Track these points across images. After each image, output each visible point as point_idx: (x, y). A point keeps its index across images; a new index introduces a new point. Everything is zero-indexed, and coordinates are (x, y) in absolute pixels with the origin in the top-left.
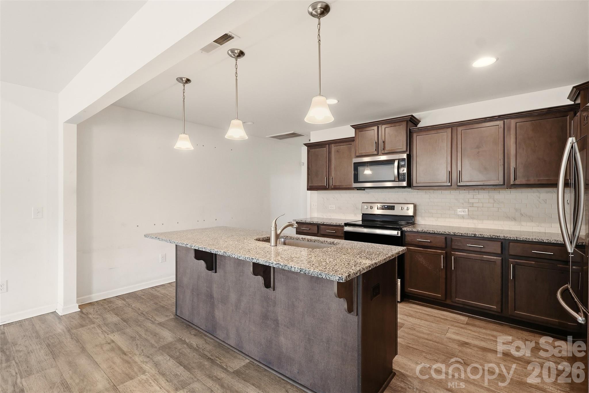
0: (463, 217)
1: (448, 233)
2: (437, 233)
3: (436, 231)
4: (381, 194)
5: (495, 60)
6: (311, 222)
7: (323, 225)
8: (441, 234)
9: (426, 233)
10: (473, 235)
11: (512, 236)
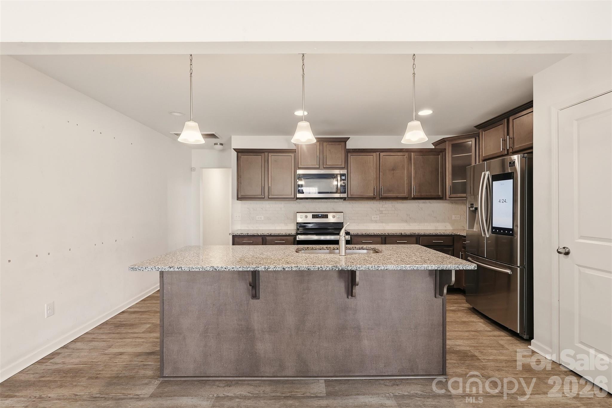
0: (376, 222)
1: (384, 234)
2: (376, 235)
3: (376, 233)
4: (311, 204)
5: (432, 112)
6: (255, 235)
7: (271, 236)
8: (380, 235)
9: (369, 235)
10: (400, 234)
11: (422, 233)
